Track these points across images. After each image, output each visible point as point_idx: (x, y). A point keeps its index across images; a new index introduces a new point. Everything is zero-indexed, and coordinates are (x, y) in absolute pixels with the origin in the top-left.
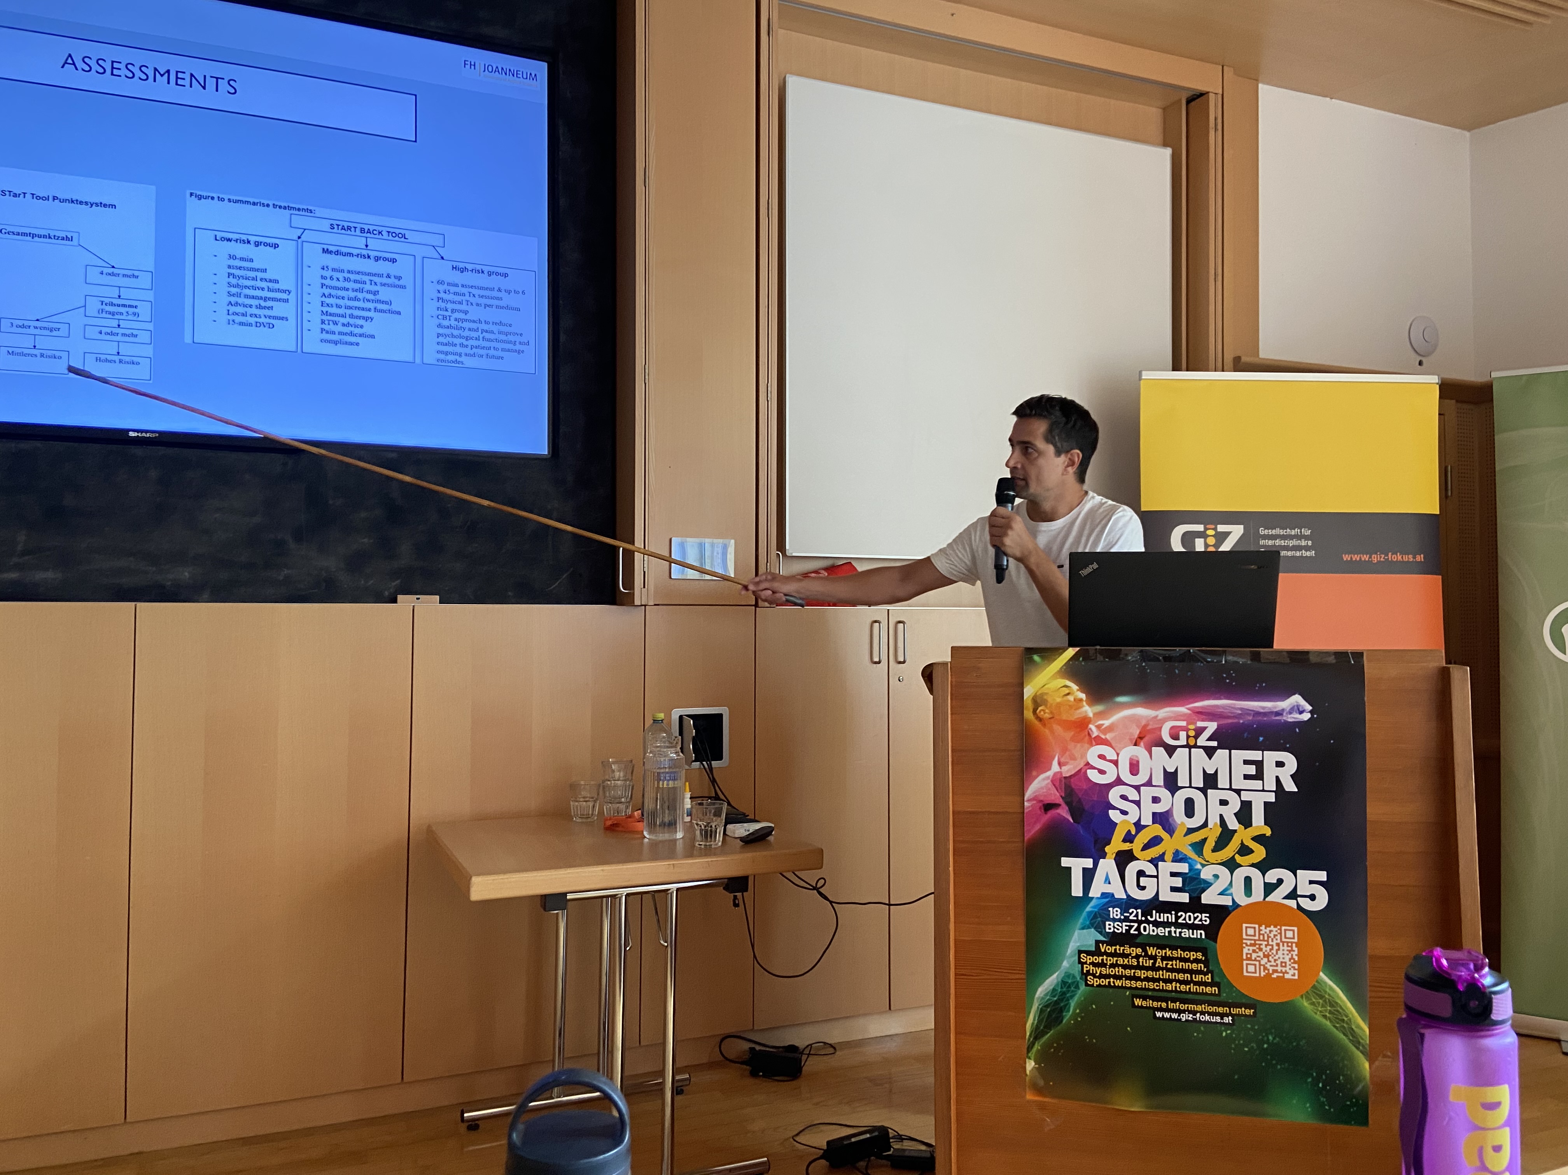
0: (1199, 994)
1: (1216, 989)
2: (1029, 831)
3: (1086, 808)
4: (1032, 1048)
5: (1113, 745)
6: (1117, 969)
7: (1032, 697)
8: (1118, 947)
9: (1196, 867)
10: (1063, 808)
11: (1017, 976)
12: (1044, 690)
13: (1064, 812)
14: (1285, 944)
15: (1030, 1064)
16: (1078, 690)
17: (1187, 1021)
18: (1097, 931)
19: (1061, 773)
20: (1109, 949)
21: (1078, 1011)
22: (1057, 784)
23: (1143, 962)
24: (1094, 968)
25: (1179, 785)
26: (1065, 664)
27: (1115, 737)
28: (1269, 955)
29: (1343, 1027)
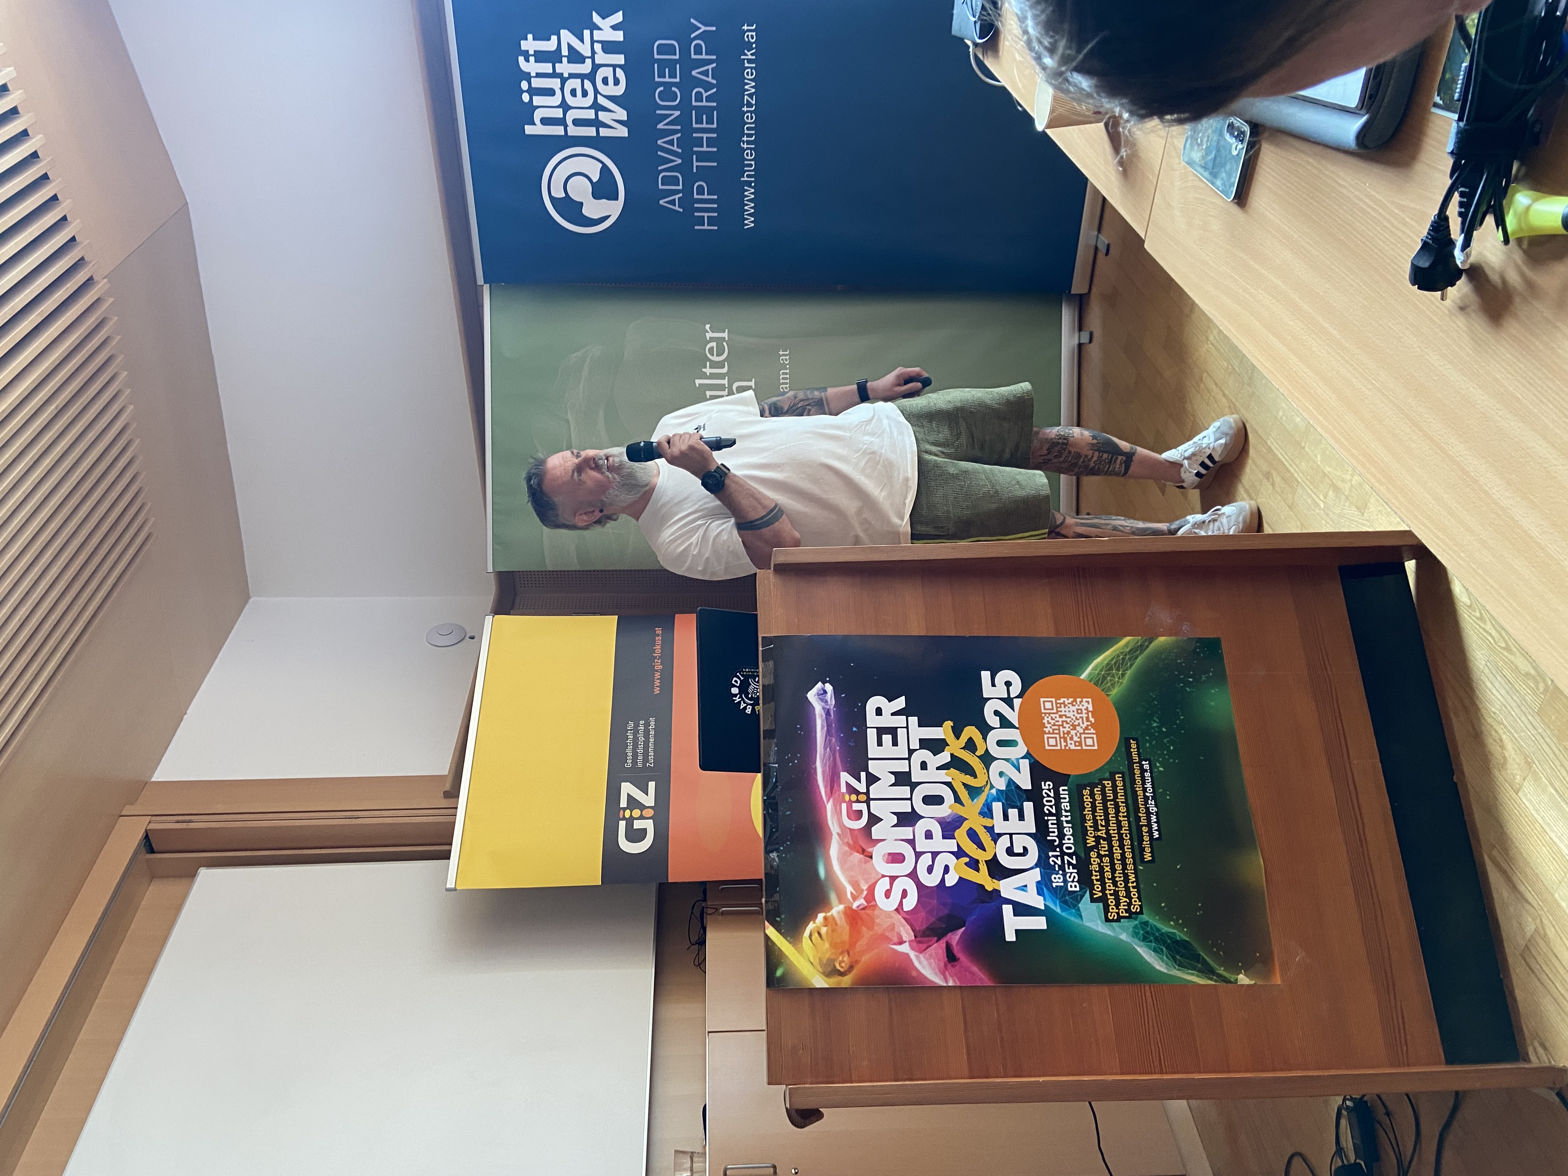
0: (1125, 793)
1: (1117, 776)
2: (981, 979)
4: (1225, 977)
6: (1117, 879)
7: (825, 978)
8: (1094, 878)
9: (995, 794)
10: (951, 938)
11: (1148, 994)
12: (816, 963)
13: (955, 937)
14: (1059, 709)
15: (1242, 980)
16: (814, 922)
17: (1156, 806)
18: (1081, 900)
19: (910, 942)
20: (1098, 888)
21: (1172, 923)
22: (925, 946)
23: (1104, 851)
24: (1122, 904)
25: (910, 810)
26: (785, 937)
27: (864, 879)
28: (1073, 725)
29: (1130, 659)
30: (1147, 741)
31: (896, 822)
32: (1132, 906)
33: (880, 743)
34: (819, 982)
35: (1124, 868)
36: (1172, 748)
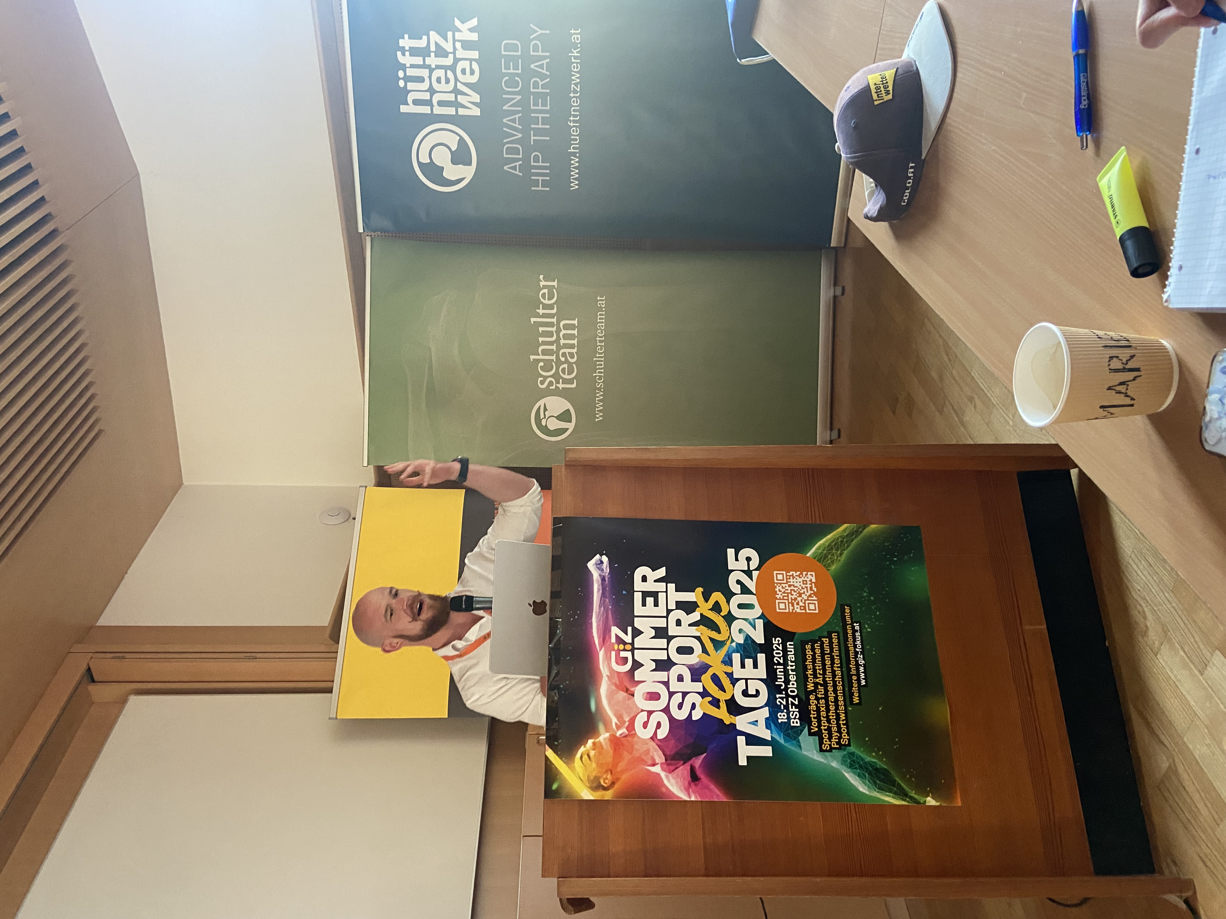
0: (839, 648)
1: (833, 634)
3: (692, 740)
4: (915, 799)
5: (634, 715)
6: (831, 717)
7: (592, 792)
8: (812, 716)
9: (735, 647)
10: (694, 763)
12: (585, 780)
13: (698, 762)
14: (788, 580)
15: (929, 802)
16: (585, 746)
17: (864, 659)
18: (801, 733)
19: (662, 764)
20: (815, 724)
21: (874, 754)
22: (672, 768)
23: (821, 694)
24: (834, 738)
25: (666, 658)
26: (561, 758)
27: (627, 713)
28: (799, 593)
29: (847, 542)
30: (858, 607)
31: (654, 667)
32: (842, 740)
33: (644, 604)
34: (587, 795)
35: (837, 708)
36: (878, 613)
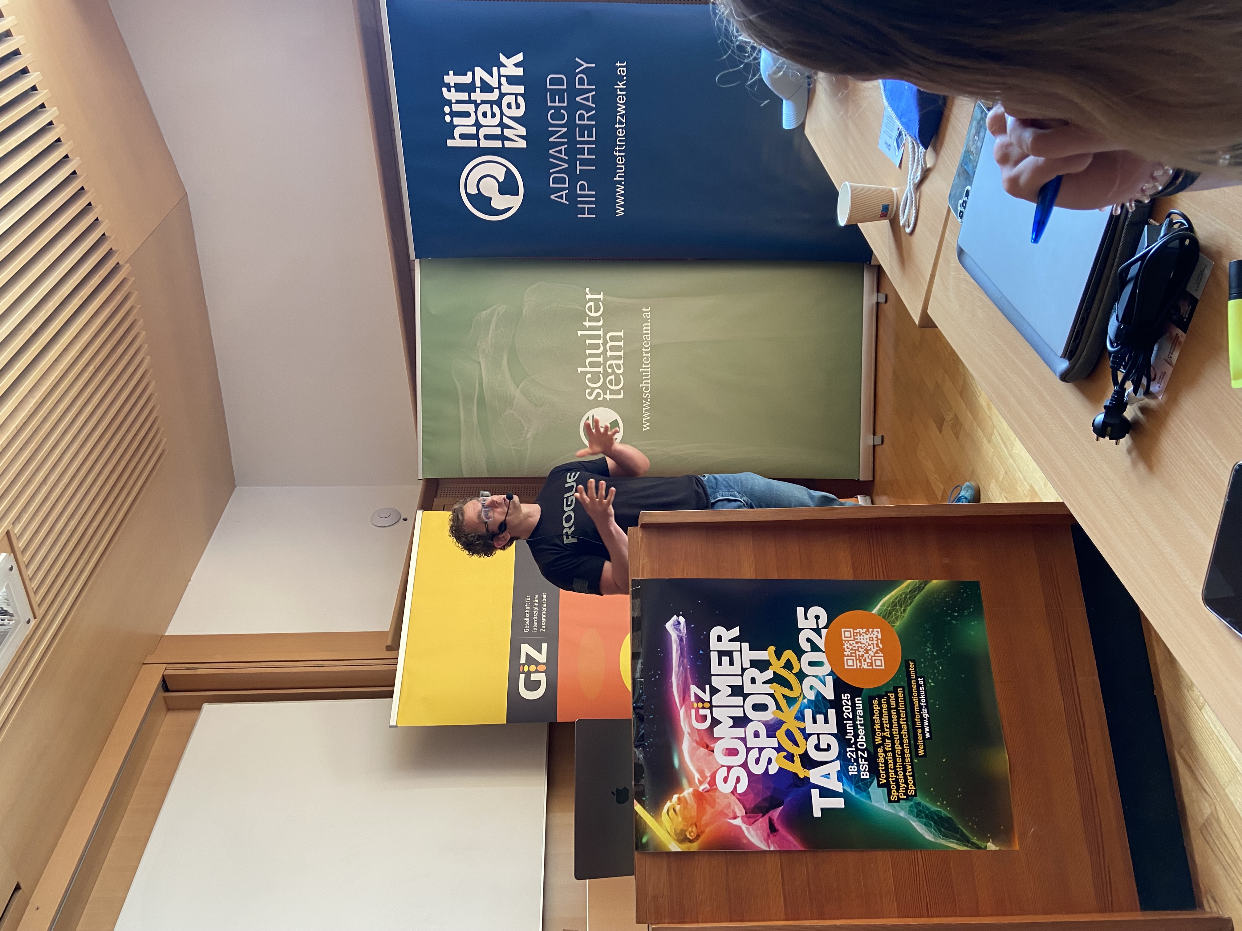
0: (905, 703)
1: (899, 689)
2: (795, 846)
3: (769, 794)
4: (977, 845)
5: (715, 770)
6: (898, 769)
7: (679, 844)
9: (807, 703)
10: (772, 815)
11: (920, 858)
12: (672, 833)
13: (776, 813)
14: (856, 637)
15: (990, 847)
16: (671, 801)
17: (928, 713)
18: (870, 785)
19: (742, 817)
20: (883, 776)
21: (939, 804)
22: (753, 820)
23: (888, 748)
24: (901, 789)
25: (742, 715)
26: (649, 813)
27: (707, 768)
28: (866, 650)
29: (910, 598)
30: (922, 663)
31: (732, 724)
32: (909, 791)
33: (720, 663)
34: (674, 847)
35: (903, 760)
36: (941, 668)
